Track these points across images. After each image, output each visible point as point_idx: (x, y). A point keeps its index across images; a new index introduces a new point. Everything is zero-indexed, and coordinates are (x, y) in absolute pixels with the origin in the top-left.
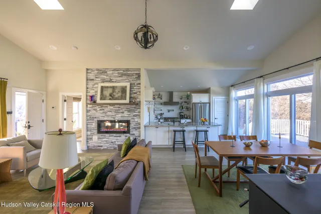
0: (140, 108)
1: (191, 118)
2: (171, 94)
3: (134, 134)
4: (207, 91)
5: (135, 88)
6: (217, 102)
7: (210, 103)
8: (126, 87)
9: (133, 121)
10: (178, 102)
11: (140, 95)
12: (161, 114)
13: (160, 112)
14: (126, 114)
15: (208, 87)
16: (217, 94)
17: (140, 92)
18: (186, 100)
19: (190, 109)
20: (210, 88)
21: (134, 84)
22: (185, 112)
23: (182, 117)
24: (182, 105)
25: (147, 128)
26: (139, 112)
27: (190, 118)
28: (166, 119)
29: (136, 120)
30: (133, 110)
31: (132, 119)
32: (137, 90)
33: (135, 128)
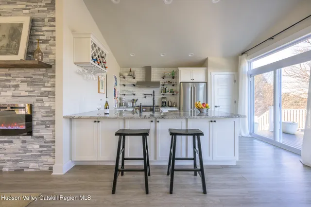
0: (54, 77)
1: (178, 105)
2: (148, 70)
3: (42, 137)
4: (202, 64)
5: (44, 29)
6: (219, 80)
7: (206, 83)
8: (21, 25)
9: (40, 107)
10: (159, 82)
11: (54, 45)
12: (133, 101)
13: (132, 97)
14: (24, 89)
15: (203, 57)
16: (219, 68)
17: (54, 38)
18: (171, 80)
19: (177, 93)
20: (207, 59)
21: (43, 20)
22: (170, 98)
23: (164, 104)
24: (165, 87)
25: (75, 122)
26: (53, 86)
27: (176, 106)
28: (141, 108)
29: (47, 104)
30: (41, 81)
31: (37, 100)
32: (50, 34)
33: (43, 123)
